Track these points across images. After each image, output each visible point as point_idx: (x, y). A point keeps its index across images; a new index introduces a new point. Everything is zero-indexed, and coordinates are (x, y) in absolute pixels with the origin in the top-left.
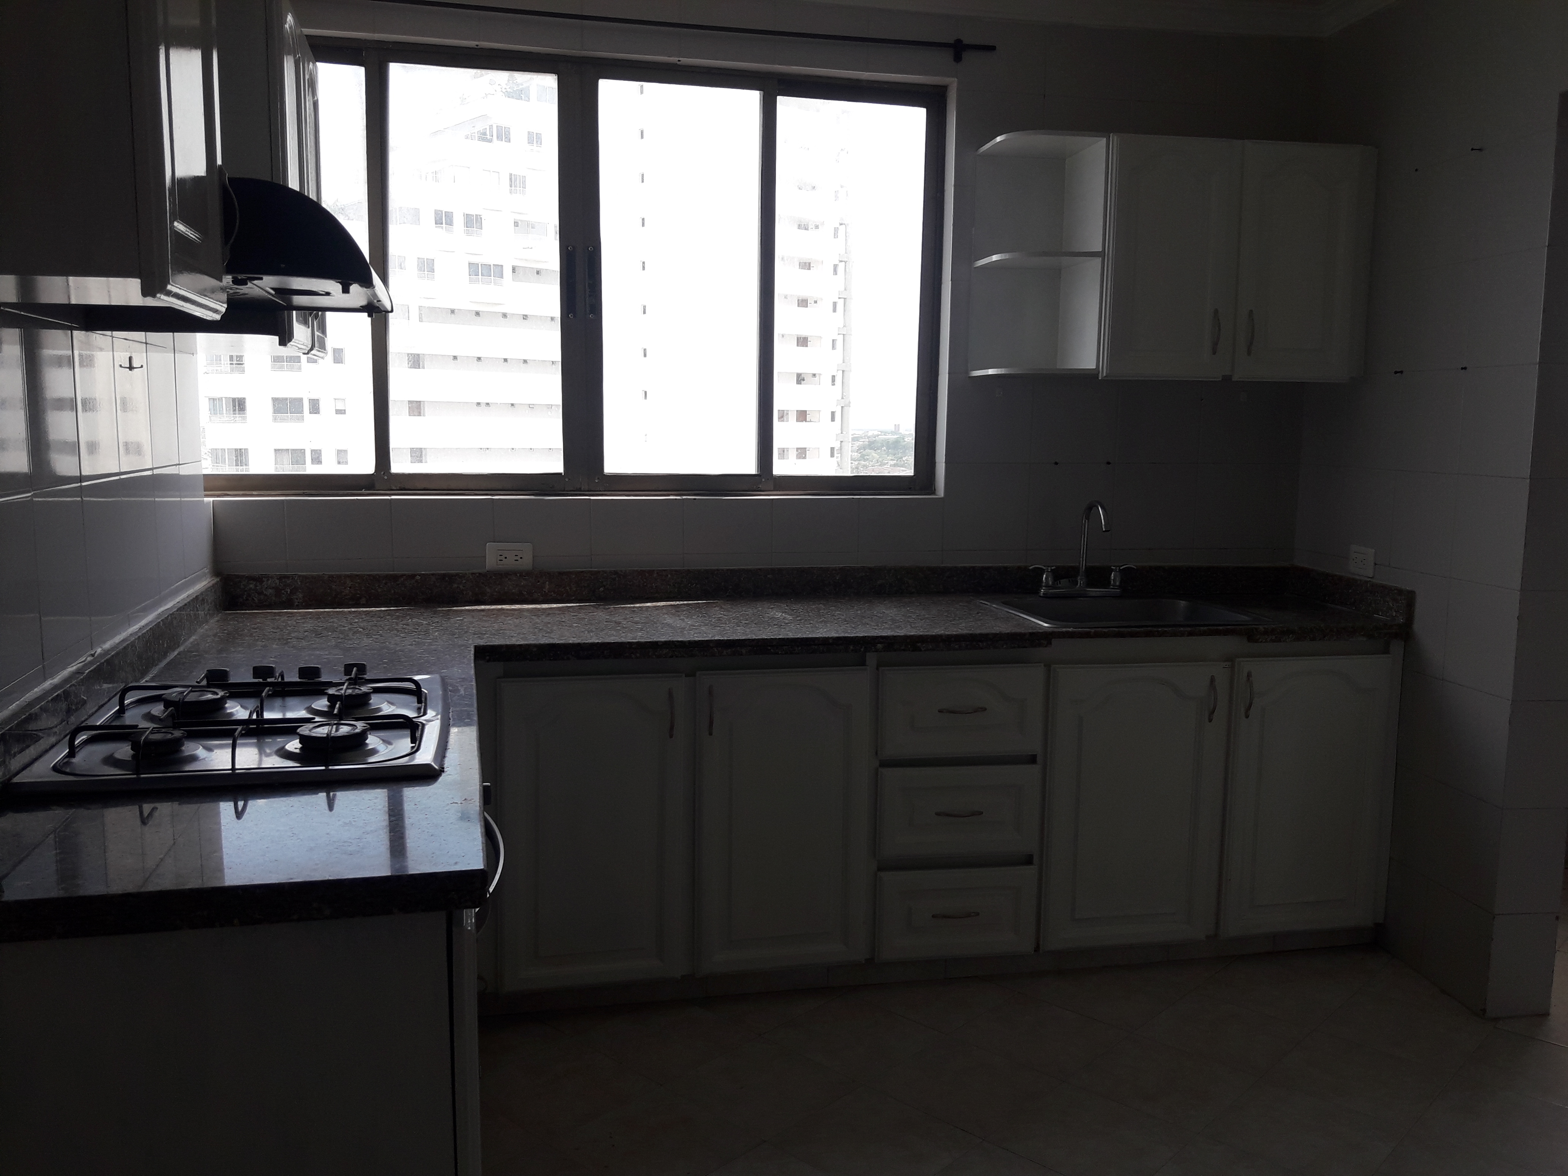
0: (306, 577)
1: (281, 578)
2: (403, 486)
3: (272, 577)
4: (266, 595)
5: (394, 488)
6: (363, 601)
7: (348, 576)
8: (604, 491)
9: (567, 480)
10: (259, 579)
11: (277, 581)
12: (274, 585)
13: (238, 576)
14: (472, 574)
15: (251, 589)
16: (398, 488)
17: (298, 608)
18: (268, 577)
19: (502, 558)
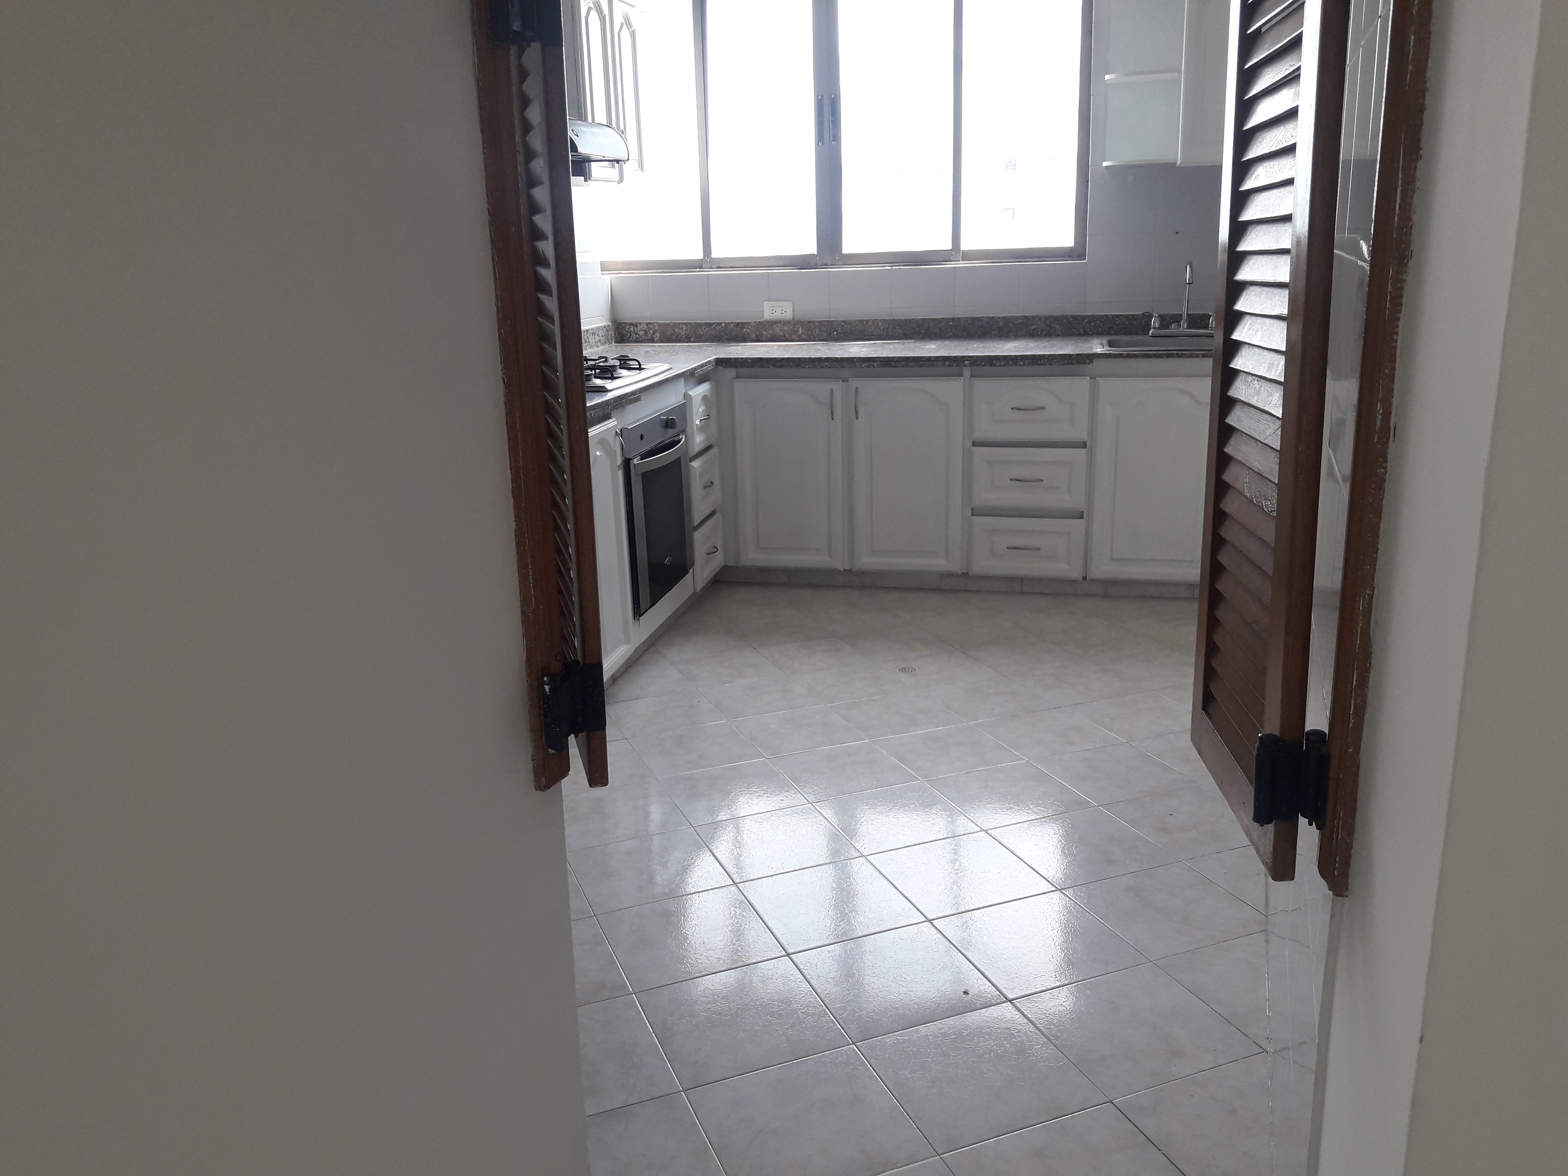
0: (660, 324)
1: (647, 324)
2: (718, 266)
3: (643, 324)
4: (639, 335)
5: (713, 267)
6: (692, 339)
7: (684, 323)
8: (842, 265)
9: (818, 258)
10: (636, 325)
11: (645, 327)
12: (644, 329)
13: (625, 323)
14: (755, 322)
15: (631, 331)
16: (716, 267)
17: (656, 342)
18: (640, 324)
19: (774, 312)
